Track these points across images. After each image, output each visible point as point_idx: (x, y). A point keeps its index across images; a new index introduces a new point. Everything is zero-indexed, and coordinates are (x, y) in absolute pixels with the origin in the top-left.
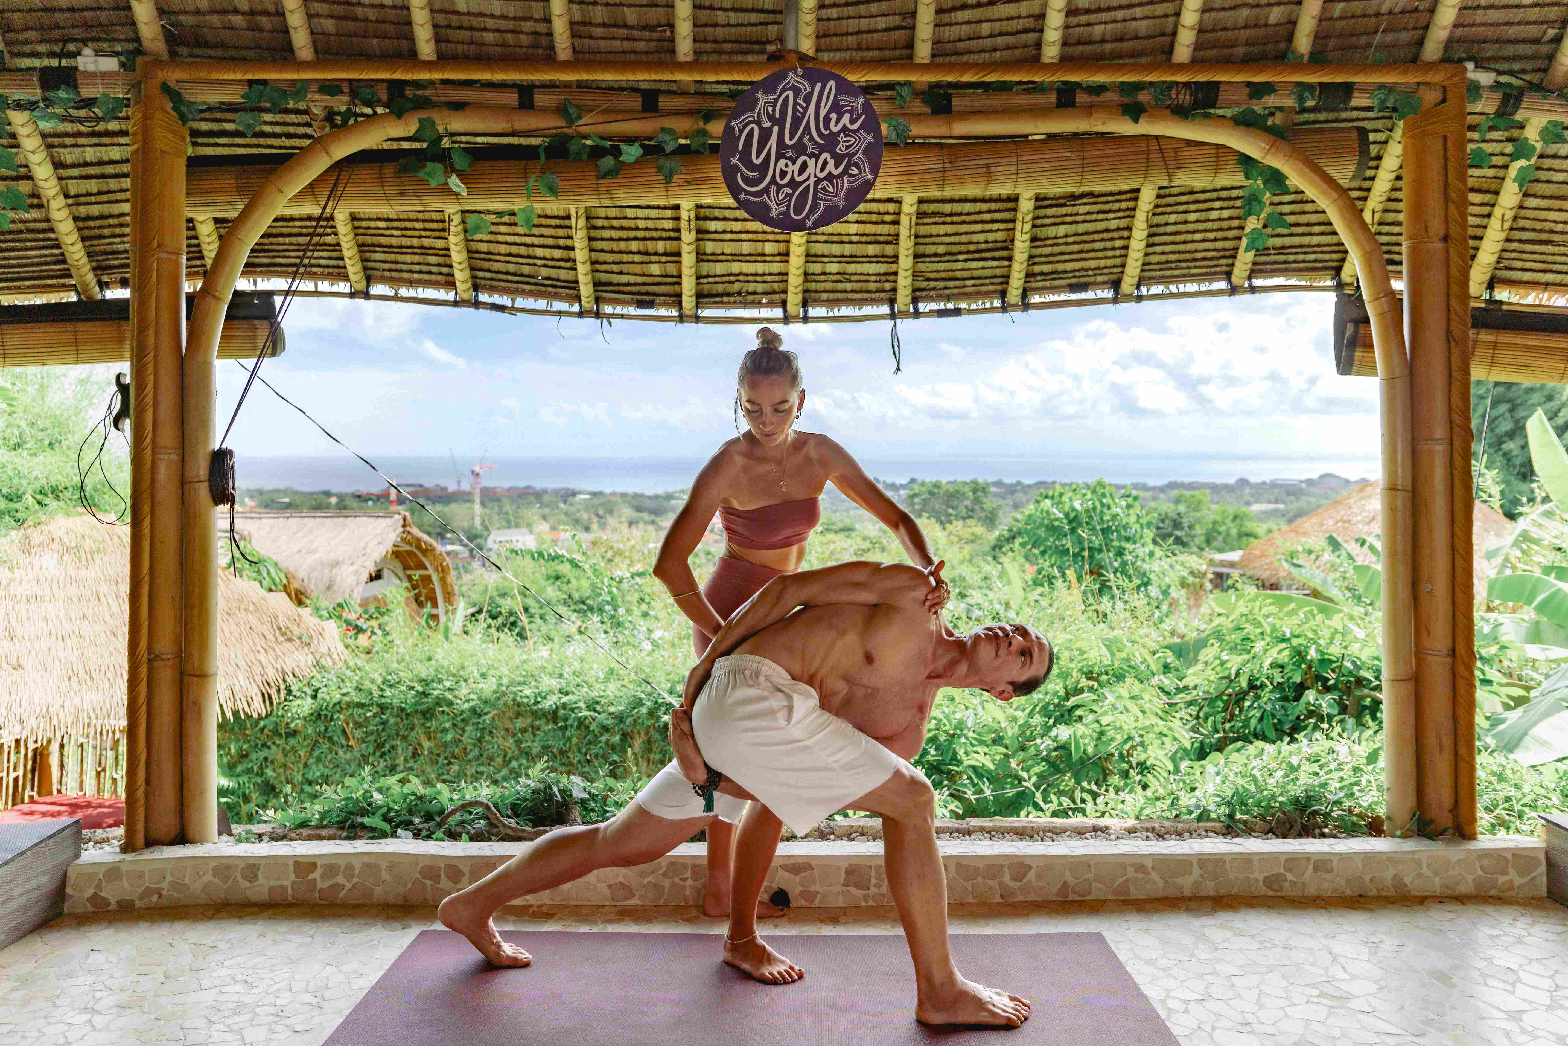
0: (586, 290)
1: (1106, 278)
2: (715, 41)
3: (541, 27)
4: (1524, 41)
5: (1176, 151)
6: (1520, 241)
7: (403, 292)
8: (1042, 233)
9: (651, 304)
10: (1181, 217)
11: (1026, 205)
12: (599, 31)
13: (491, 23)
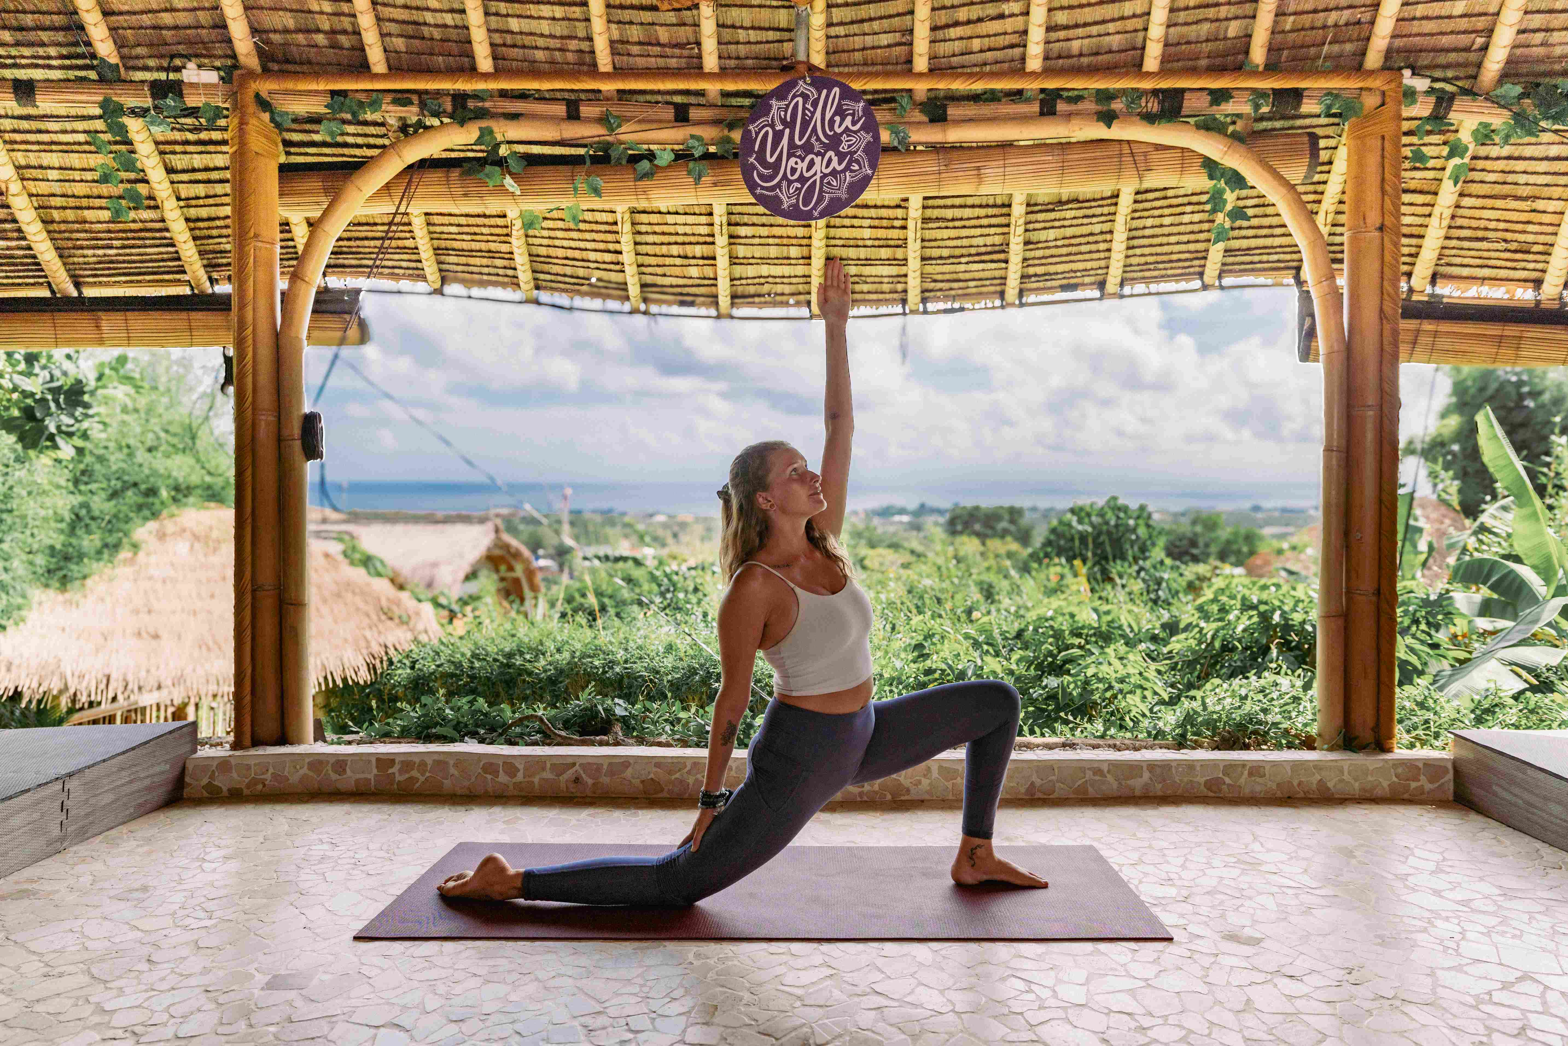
0: (634, 290)
1: (1092, 279)
2: (738, 58)
3: (585, 46)
4: (1456, 50)
5: (1145, 154)
6: (1459, 239)
7: (476, 292)
8: (1034, 236)
9: (692, 304)
10: (1157, 221)
11: (1018, 210)
12: (635, 49)
13: (541, 42)
